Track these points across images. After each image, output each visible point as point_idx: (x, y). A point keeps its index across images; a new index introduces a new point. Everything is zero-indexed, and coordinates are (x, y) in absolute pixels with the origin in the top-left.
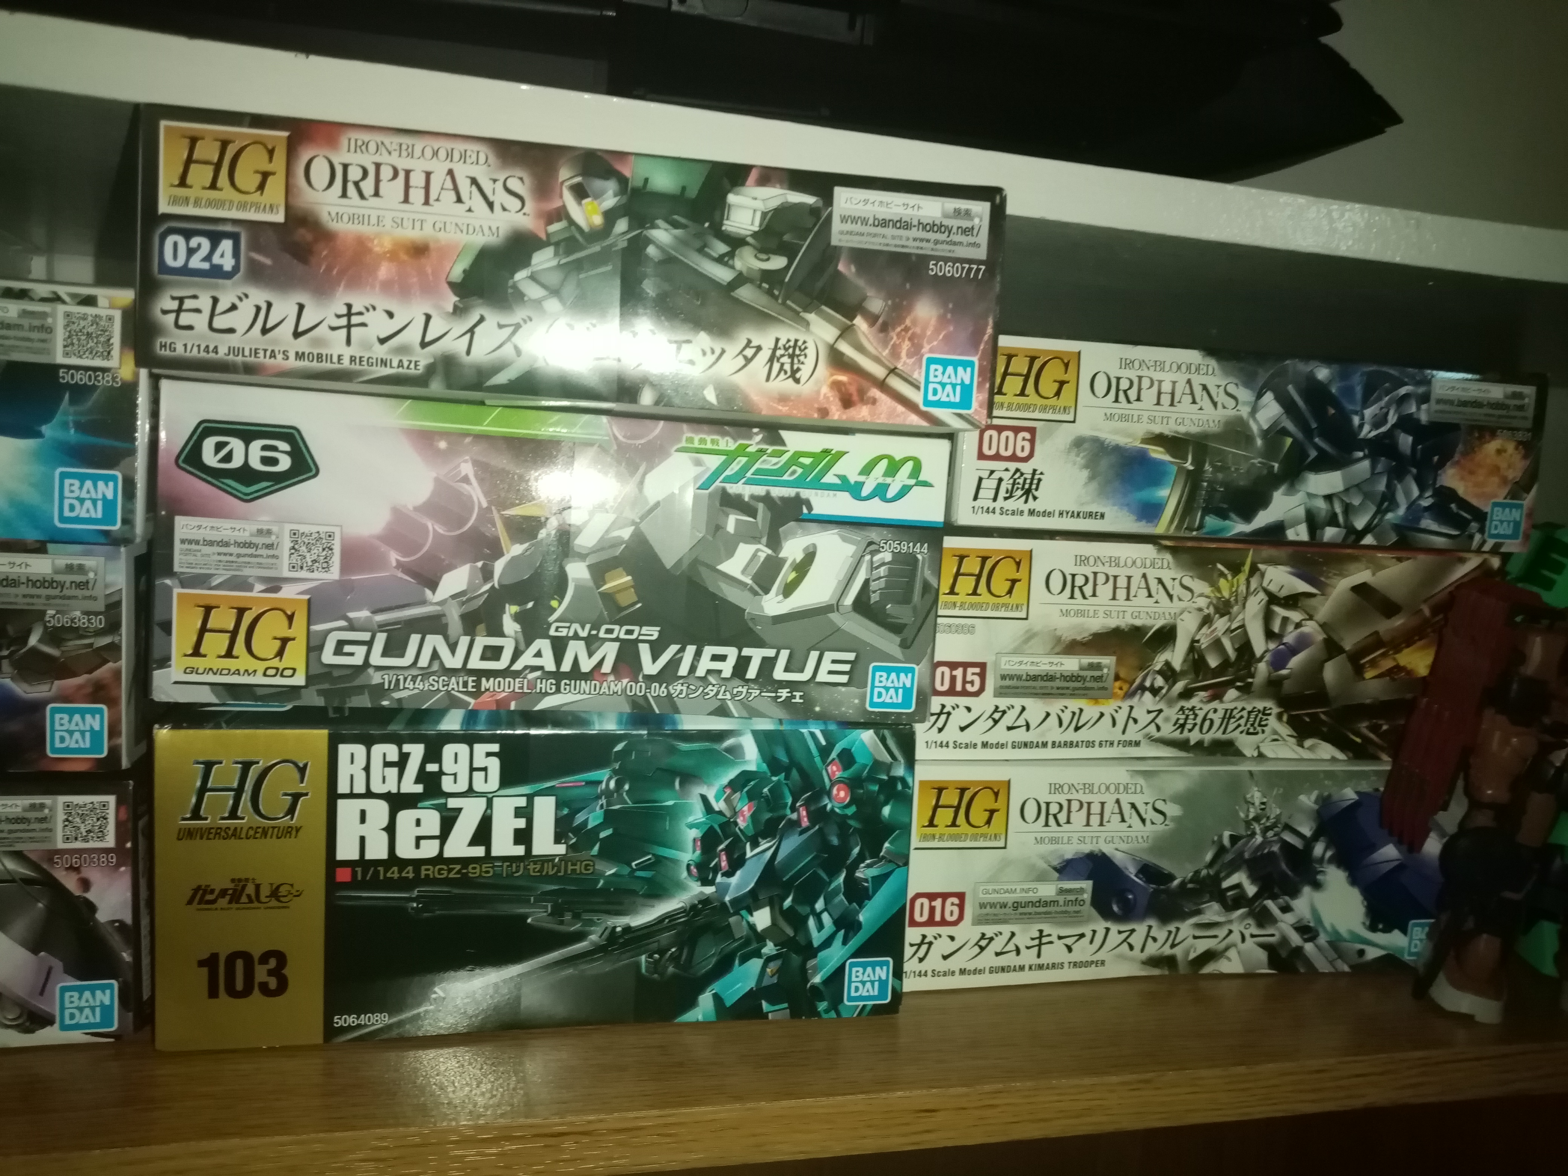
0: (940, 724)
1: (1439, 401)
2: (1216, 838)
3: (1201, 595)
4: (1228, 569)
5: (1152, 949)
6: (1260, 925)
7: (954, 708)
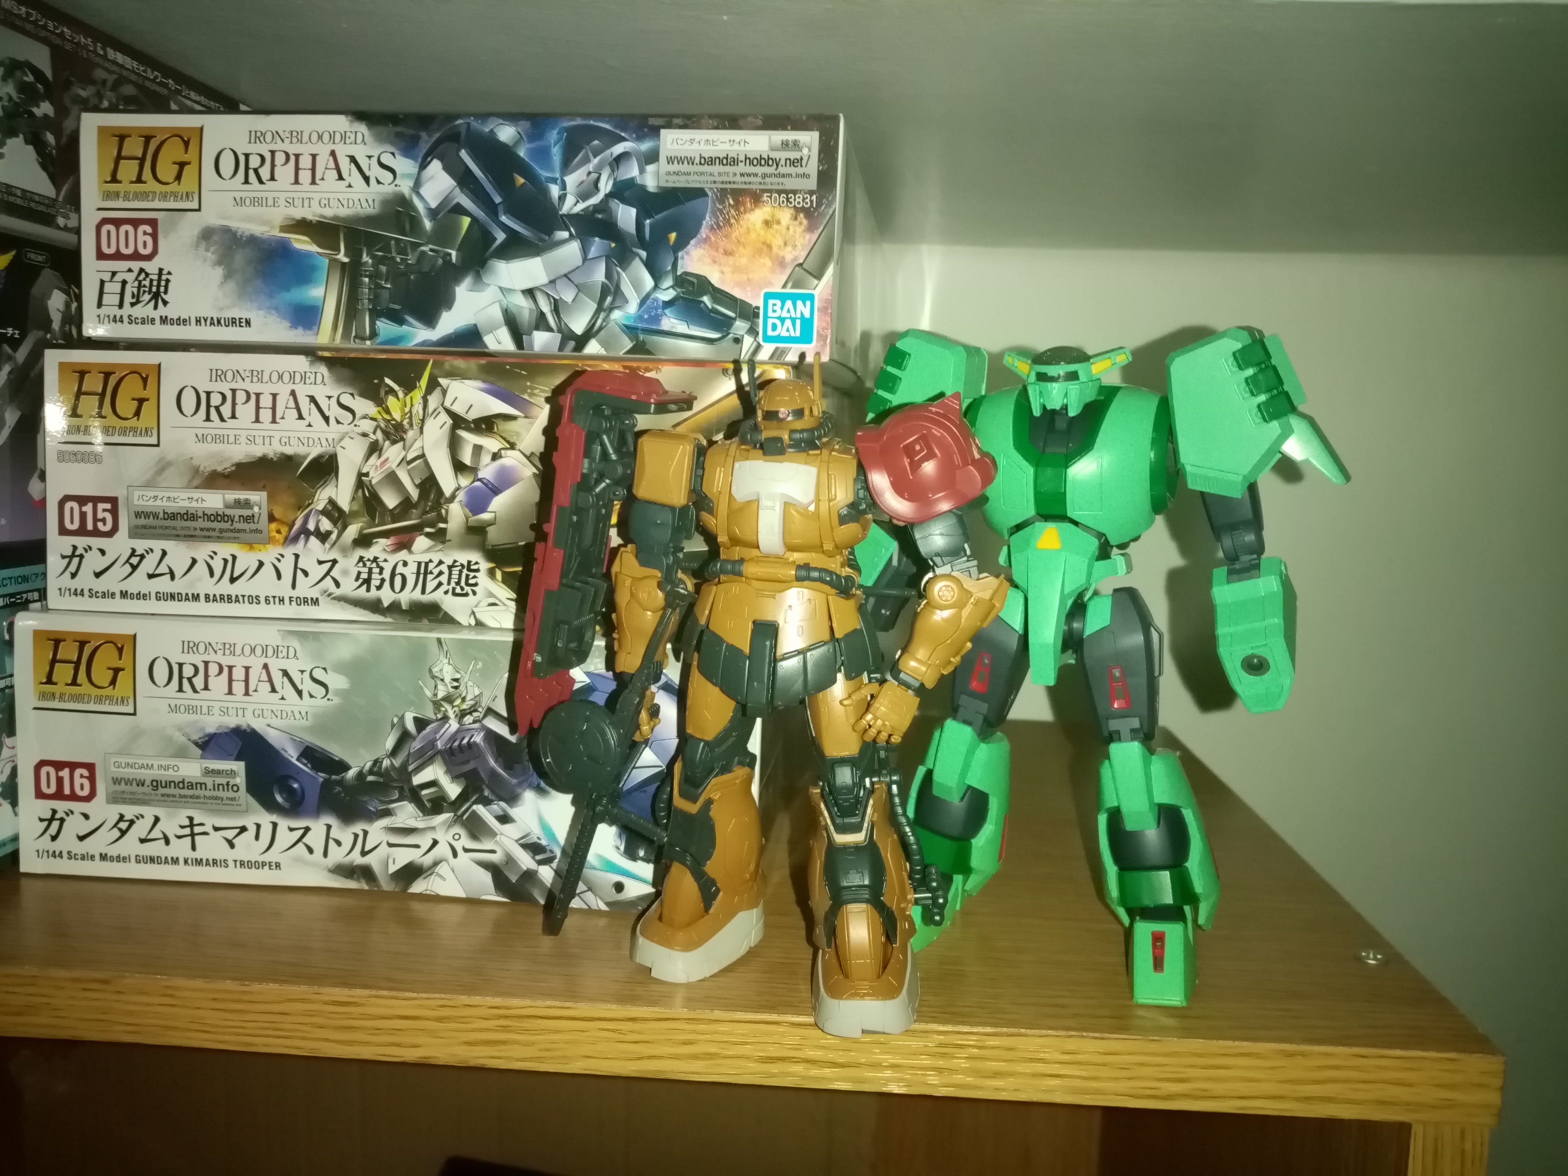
0: (73, 568)
1: (670, 160)
2: (396, 720)
3: (365, 417)
4: (400, 385)
5: (337, 855)
6: (474, 836)
7: (86, 551)
